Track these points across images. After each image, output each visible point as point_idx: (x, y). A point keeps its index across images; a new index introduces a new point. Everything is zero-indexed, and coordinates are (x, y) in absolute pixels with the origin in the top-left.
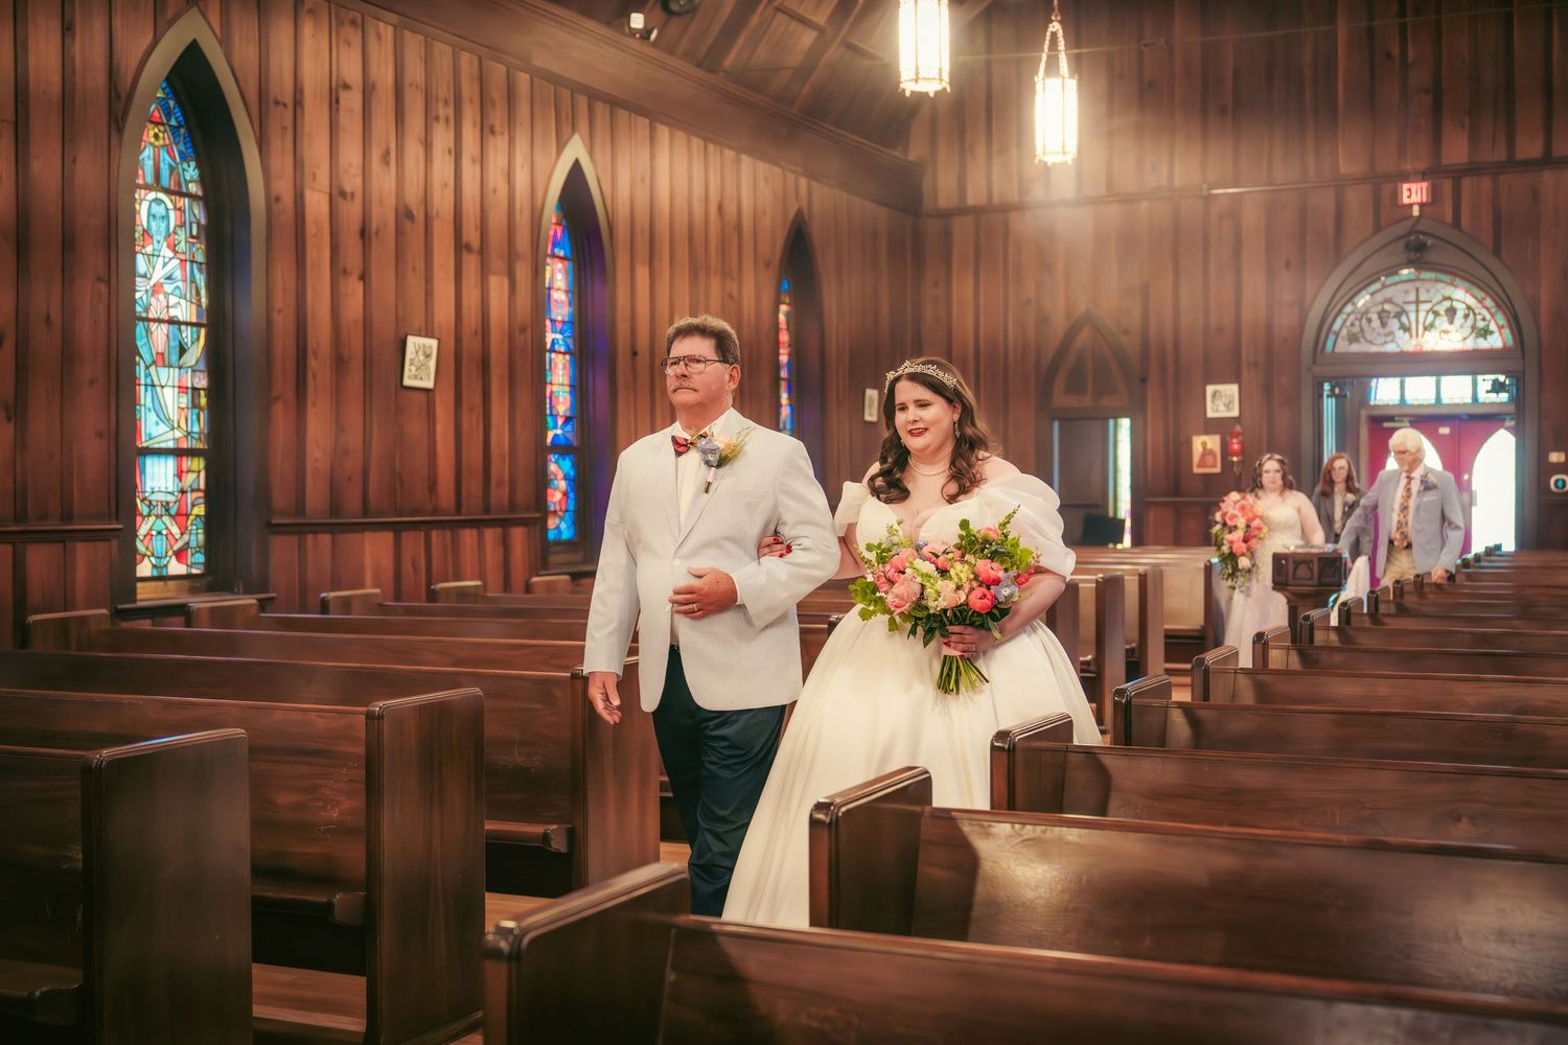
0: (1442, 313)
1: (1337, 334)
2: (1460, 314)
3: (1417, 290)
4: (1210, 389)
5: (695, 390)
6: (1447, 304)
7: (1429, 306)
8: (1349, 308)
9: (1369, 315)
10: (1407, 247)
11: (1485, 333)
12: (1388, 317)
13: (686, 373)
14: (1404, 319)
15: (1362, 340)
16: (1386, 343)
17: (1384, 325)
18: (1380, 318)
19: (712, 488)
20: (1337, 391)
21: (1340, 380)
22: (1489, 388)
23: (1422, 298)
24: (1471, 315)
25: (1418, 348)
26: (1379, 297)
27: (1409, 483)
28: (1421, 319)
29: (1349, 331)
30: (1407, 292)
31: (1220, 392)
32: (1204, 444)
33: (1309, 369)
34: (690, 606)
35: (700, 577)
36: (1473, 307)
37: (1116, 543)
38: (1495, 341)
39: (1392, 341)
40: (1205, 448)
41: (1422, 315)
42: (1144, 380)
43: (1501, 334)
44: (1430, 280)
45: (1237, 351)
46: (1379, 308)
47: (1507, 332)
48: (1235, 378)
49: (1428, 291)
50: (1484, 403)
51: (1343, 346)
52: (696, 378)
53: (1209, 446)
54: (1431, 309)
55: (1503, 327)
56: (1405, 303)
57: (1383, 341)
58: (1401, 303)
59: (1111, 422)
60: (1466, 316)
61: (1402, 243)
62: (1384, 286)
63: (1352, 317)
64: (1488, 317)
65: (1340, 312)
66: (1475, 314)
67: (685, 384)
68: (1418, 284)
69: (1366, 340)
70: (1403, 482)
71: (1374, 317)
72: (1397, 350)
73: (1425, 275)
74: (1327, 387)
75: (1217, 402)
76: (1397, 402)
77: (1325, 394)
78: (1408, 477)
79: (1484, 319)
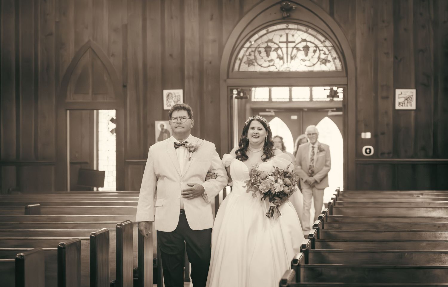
0: (301, 49)
1: (241, 60)
2: (311, 50)
3: (287, 35)
4: (166, 92)
5: (183, 127)
6: (304, 44)
7: (293, 45)
8: (248, 45)
9: (260, 49)
10: (282, 9)
11: (325, 62)
12: (270, 51)
13: (181, 122)
14: (279, 51)
15: (256, 64)
16: (269, 66)
17: (268, 55)
18: (266, 51)
19: (191, 159)
20: (242, 94)
21: (244, 88)
22: (329, 94)
23: (290, 40)
24: (318, 51)
25: (288, 69)
26: (265, 38)
27: (313, 149)
28: (289, 53)
29: (247, 58)
30: (281, 36)
31: (171, 94)
32: (162, 126)
33: (225, 81)
34: (189, 195)
35: (192, 186)
36: (319, 46)
37: (98, 187)
38: (330, 67)
39: (273, 65)
40: (162, 129)
41: (290, 50)
42: (125, 86)
43: (334, 63)
44: (295, 29)
45: (182, 70)
46: (265, 45)
47: (337, 61)
48: (181, 86)
49: (293, 36)
50: (317, 101)
51: (244, 68)
52: (184, 123)
53: (165, 127)
54: (295, 47)
55: (335, 58)
56: (280, 42)
57: (267, 65)
58: (278, 42)
59: (95, 111)
60: (315, 51)
61: (279, 6)
62: (268, 32)
63: (250, 50)
64: (327, 52)
65: (242, 47)
66: (320, 50)
67: (180, 125)
68: (287, 31)
69: (258, 64)
70: (311, 149)
71: (263, 50)
72: (276, 70)
73: (291, 26)
74: (235, 92)
75: (169, 100)
76: (267, 100)
77: (235, 96)
78: (313, 147)
79: (325, 54)
